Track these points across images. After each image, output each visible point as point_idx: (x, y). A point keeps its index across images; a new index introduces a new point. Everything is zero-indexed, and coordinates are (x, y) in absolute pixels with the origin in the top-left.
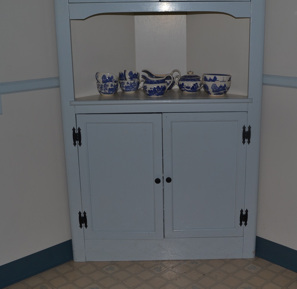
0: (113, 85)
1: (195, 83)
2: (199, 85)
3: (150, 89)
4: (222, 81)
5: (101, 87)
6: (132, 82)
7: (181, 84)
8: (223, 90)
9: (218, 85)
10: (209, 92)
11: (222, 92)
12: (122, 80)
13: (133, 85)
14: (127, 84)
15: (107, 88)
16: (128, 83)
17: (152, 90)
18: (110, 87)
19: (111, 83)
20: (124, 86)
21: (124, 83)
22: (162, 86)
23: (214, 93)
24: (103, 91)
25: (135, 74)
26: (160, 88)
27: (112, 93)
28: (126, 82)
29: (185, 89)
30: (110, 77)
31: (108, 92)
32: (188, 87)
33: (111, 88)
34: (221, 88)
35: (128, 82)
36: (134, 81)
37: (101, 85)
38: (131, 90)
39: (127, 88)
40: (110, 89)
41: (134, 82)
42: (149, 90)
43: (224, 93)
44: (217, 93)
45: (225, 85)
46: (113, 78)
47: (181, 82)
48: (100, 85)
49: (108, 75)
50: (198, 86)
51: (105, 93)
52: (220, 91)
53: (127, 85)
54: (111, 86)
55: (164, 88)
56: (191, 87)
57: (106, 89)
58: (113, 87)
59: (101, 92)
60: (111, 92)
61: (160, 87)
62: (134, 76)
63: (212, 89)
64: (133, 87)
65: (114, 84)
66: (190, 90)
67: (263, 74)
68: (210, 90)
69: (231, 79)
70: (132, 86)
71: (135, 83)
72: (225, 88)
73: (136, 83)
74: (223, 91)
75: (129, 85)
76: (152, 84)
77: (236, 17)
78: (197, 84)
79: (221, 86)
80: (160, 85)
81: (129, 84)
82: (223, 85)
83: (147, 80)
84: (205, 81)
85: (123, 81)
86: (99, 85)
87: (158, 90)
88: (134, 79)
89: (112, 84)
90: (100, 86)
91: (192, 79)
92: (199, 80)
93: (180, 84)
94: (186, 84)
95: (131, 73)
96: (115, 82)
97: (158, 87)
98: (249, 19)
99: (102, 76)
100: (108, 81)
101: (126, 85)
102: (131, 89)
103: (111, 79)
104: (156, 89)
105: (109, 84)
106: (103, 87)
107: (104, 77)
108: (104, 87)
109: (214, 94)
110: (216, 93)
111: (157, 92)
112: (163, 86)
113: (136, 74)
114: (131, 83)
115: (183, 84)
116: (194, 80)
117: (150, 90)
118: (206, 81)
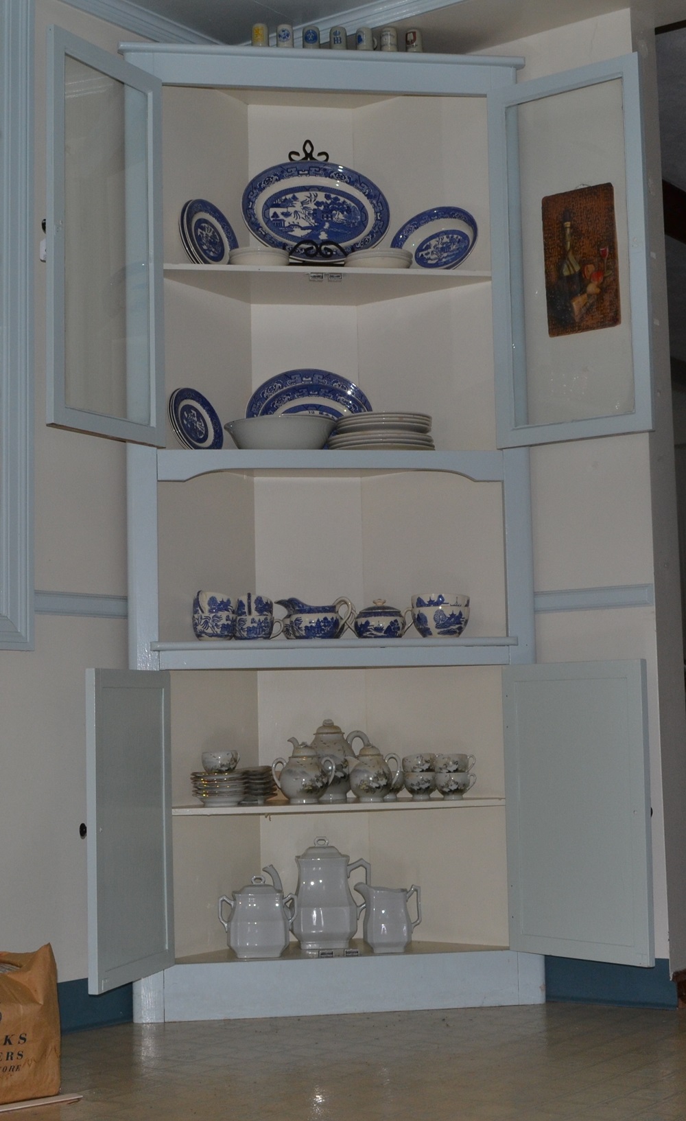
0: (231, 618)
1: (392, 619)
2: (400, 625)
3: (310, 623)
4: (454, 605)
5: (206, 623)
6: (262, 618)
7: (363, 623)
8: (457, 624)
9: (448, 613)
10: (429, 629)
11: (454, 627)
12: (241, 615)
13: (263, 624)
14: (252, 623)
15: (218, 624)
16: (253, 621)
17: (314, 625)
18: (224, 621)
19: (226, 613)
20: (244, 627)
21: (244, 621)
22: (332, 618)
23: (439, 630)
24: (209, 631)
25: (267, 603)
26: (329, 622)
27: (226, 636)
28: (249, 618)
29: (373, 634)
30: (225, 601)
31: (219, 632)
32: (378, 629)
33: (226, 623)
34: (452, 620)
35: (253, 619)
36: (265, 617)
37: (207, 617)
38: (258, 637)
39: (250, 630)
40: (224, 627)
41: (266, 619)
42: (306, 627)
43: (458, 631)
44: (445, 629)
45: (461, 614)
46: (230, 603)
47: (362, 621)
48: (203, 617)
49: (220, 597)
50: (399, 628)
51: (211, 635)
52: (451, 624)
53: (251, 626)
54: (227, 620)
55: (336, 623)
56: (385, 628)
57: (216, 625)
58: (229, 622)
59: (205, 633)
60: (226, 633)
61: (329, 619)
62: (265, 607)
63: (435, 620)
64: (263, 630)
65: (231, 616)
66: (382, 634)
67: (534, 592)
68: (431, 624)
69: (470, 603)
70: (262, 627)
71: (267, 623)
72: (461, 619)
73: (269, 621)
74: (457, 626)
75: (255, 625)
76: (312, 613)
77: (477, 479)
78: (396, 621)
79: (453, 615)
80: (329, 616)
81: (255, 622)
82: (457, 613)
83: (299, 607)
84: (417, 606)
85: (243, 617)
86: (201, 618)
87: (325, 626)
88: (265, 613)
89: (228, 616)
90: (203, 621)
91: (386, 612)
92: (400, 616)
93: (359, 624)
94: (374, 621)
95: (259, 600)
96: (233, 612)
97: (325, 619)
98: (500, 483)
99: (208, 599)
100: (220, 610)
101: (249, 624)
102: (259, 634)
103: (224, 606)
104: (322, 624)
105: (223, 614)
106: (211, 621)
107: (212, 601)
108: (213, 621)
109: (439, 633)
110: (442, 630)
111: (323, 630)
112: (335, 619)
113: (269, 602)
114: (259, 621)
115: (367, 623)
116: (391, 614)
117: (309, 625)
118: (421, 606)
